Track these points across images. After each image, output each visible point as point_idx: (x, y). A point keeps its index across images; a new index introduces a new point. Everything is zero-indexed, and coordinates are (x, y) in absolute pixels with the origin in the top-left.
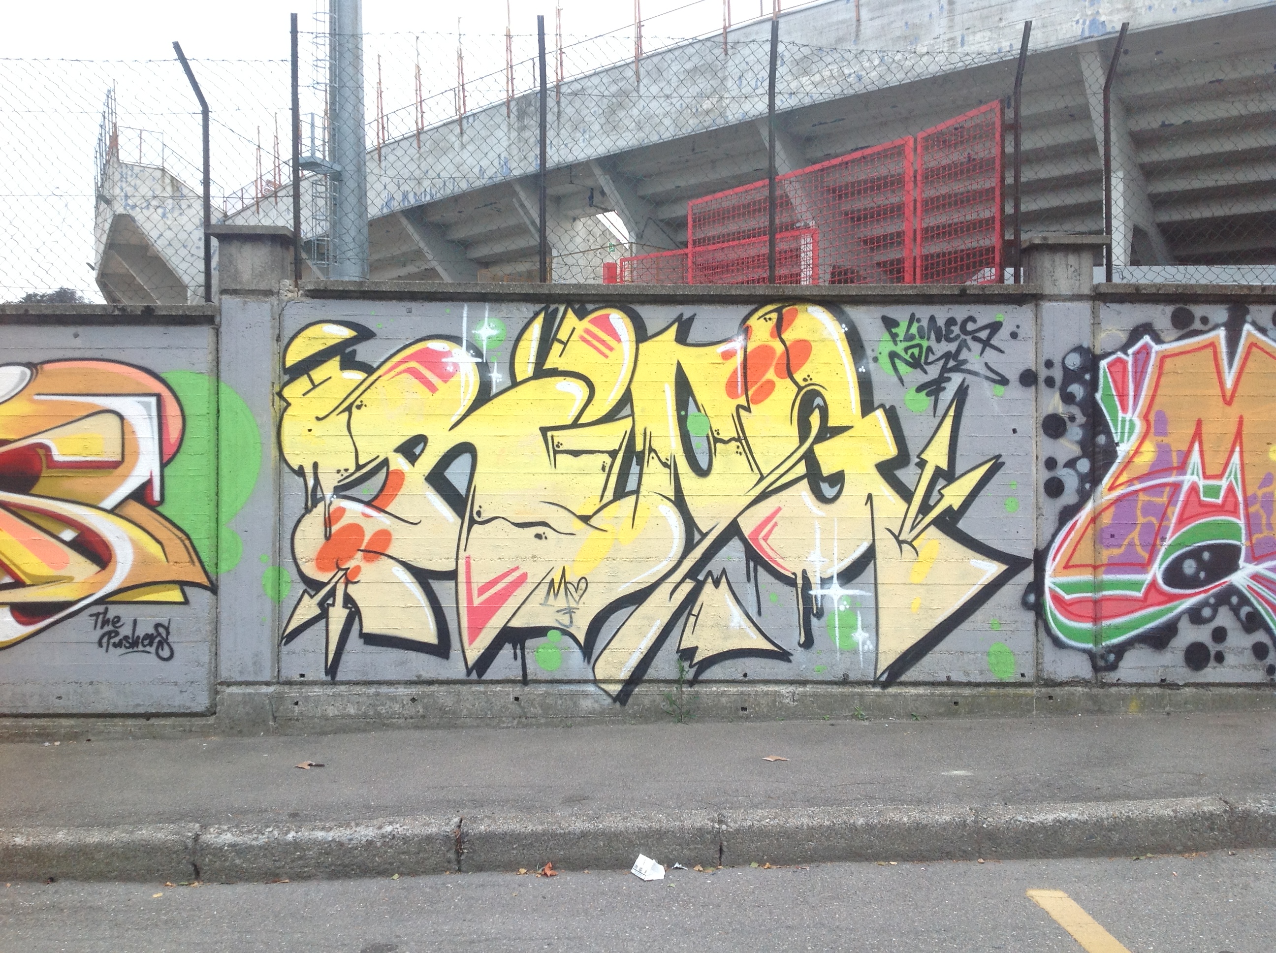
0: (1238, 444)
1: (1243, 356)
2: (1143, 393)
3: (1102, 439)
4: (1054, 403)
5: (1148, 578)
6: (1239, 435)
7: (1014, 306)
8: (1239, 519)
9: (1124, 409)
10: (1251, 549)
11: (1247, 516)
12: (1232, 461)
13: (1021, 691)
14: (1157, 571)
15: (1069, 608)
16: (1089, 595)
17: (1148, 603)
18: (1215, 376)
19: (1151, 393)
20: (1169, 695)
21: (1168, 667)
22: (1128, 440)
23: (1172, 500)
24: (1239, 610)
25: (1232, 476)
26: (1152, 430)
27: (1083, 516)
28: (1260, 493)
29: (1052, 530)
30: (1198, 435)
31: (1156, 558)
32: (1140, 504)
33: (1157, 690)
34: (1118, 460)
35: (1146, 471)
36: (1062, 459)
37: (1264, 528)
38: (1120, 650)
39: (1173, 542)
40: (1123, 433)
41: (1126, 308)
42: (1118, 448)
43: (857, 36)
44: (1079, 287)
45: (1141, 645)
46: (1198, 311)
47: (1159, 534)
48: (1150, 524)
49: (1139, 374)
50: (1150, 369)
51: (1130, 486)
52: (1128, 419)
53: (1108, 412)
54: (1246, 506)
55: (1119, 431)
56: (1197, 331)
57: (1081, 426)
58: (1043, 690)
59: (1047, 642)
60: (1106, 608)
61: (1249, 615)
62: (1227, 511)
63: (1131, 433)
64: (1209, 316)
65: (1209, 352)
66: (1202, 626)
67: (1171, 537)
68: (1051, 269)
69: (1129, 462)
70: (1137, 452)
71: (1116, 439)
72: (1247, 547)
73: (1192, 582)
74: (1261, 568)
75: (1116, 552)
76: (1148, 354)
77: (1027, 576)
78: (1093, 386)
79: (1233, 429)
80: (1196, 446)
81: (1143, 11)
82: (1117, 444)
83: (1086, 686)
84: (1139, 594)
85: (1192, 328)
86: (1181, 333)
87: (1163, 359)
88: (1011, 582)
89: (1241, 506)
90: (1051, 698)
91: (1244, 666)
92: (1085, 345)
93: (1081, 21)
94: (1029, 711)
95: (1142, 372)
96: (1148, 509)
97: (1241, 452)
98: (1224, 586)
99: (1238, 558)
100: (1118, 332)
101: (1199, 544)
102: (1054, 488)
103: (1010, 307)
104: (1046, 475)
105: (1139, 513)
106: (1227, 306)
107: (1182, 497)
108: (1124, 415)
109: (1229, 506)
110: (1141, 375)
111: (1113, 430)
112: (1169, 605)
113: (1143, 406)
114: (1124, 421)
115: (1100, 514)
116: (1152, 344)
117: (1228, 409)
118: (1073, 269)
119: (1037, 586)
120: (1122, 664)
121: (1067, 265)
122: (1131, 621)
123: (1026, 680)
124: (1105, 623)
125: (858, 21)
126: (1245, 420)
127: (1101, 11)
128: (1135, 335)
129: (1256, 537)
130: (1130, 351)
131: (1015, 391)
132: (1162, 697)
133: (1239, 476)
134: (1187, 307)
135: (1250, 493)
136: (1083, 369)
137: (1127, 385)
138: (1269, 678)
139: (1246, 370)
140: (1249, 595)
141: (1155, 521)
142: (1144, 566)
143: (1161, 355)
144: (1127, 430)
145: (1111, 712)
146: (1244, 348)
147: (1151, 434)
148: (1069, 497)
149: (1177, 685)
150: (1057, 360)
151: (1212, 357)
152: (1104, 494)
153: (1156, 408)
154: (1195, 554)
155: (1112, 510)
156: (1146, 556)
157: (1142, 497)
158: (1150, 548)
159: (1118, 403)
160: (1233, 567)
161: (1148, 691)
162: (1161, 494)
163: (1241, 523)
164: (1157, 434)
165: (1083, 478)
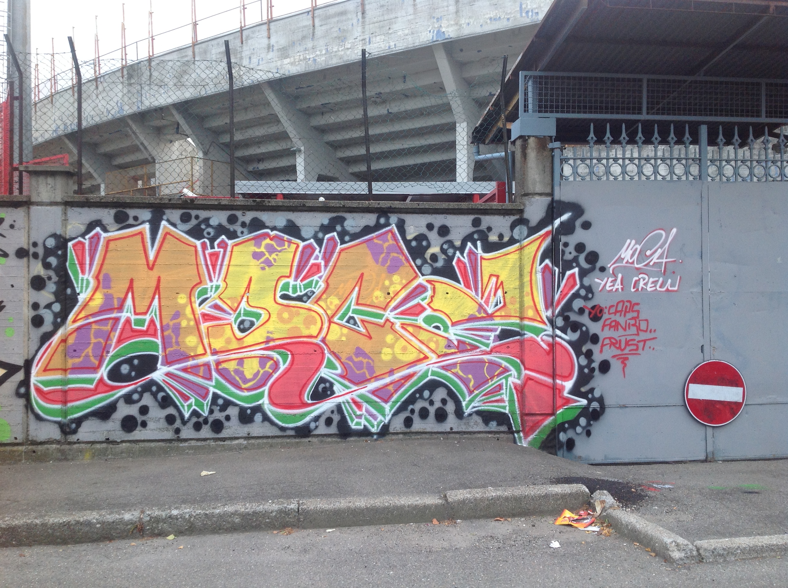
0: (157, 293)
1: (161, 241)
2: (96, 263)
3: (69, 291)
4: (38, 269)
5: (98, 376)
6: (158, 288)
7: (12, 208)
8: (158, 339)
9: (83, 272)
10: (166, 357)
11: (163, 338)
12: (153, 304)
13: (15, 448)
14: (103, 372)
15: (47, 396)
16: (59, 387)
17: (98, 392)
18: (142, 252)
19: (100, 263)
20: (111, 448)
21: (110, 431)
22: (85, 291)
23: (113, 328)
24: (157, 394)
25: (153, 313)
26: (101, 285)
27: (56, 338)
28: (171, 323)
29: (36, 348)
30: (131, 288)
31: (102, 365)
32: (93, 331)
33: (104, 445)
34: (79, 304)
35: (97, 310)
36: (43, 304)
37: (174, 344)
38: (79, 421)
39: (114, 354)
40: (82, 287)
41: (85, 210)
42: (79, 297)
43: (313, 35)
44: (55, 198)
45: (93, 418)
46: (132, 213)
47: (105, 349)
48: (99, 343)
49: (92, 251)
50: (100, 248)
51: (86, 320)
52: (85, 278)
53: (72, 274)
54: (162, 331)
55: (80, 286)
56: (131, 225)
57: (55, 283)
58: (30, 447)
59: (31, 417)
60: (70, 396)
61: (163, 398)
62: (150, 334)
63: (87, 287)
64: (138, 216)
65: (139, 237)
66: (133, 405)
67: (113, 351)
68: (36, 186)
69: (86, 305)
70: (91, 299)
71: (78, 291)
72: (163, 357)
73: (127, 378)
74: (172, 369)
75: (77, 360)
76: (99, 239)
77: (20, 376)
78: (64, 257)
79: (154, 284)
80: (130, 295)
81: (464, 26)
82: (79, 294)
83: (58, 444)
84: (92, 387)
85: (127, 223)
86: (120, 226)
87: (108, 242)
88: (9, 380)
89: (159, 332)
90: (34, 452)
91: (160, 429)
92: (58, 233)
93: (432, 31)
94: (20, 460)
95: (95, 250)
96: (98, 334)
97: (159, 298)
98: (147, 380)
99: (157, 363)
100: (79, 225)
101: (131, 355)
102: (37, 321)
103: (10, 209)
104: (32, 313)
105: (92, 336)
106: (151, 210)
107: (120, 326)
108: (83, 276)
109: (151, 331)
110: (94, 252)
111: (76, 286)
112: (111, 393)
113: (95, 271)
114: (82, 280)
115: (68, 337)
116: (101, 232)
117: (151, 272)
118: (50, 186)
119: (26, 382)
120: (81, 430)
121: (47, 184)
122: (87, 403)
123: (17, 441)
124: (70, 405)
125: (314, 26)
126: (162, 279)
127: (442, 25)
128: (91, 227)
129: (168, 350)
130: (87, 237)
131: (13, 261)
132: (106, 449)
133: (158, 313)
134: (124, 210)
135: (164, 323)
136: (57, 247)
137: (85, 258)
138: (176, 436)
139: (163, 249)
140: (163, 385)
141: (102, 341)
142: (95, 369)
143: (107, 239)
144: (84, 285)
145: (72, 460)
146: (161, 235)
147: (100, 288)
148: (47, 327)
149: (116, 442)
150: (40, 242)
151: (141, 241)
152: (70, 325)
153: (103, 272)
154: (129, 361)
155: (75, 335)
156: (97, 363)
157: (94, 326)
158: (99, 358)
159: (79, 269)
160: (154, 369)
161: (98, 446)
162: (106, 325)
163: (159, 341)
164: (104, 288)
165: (56, 315)
